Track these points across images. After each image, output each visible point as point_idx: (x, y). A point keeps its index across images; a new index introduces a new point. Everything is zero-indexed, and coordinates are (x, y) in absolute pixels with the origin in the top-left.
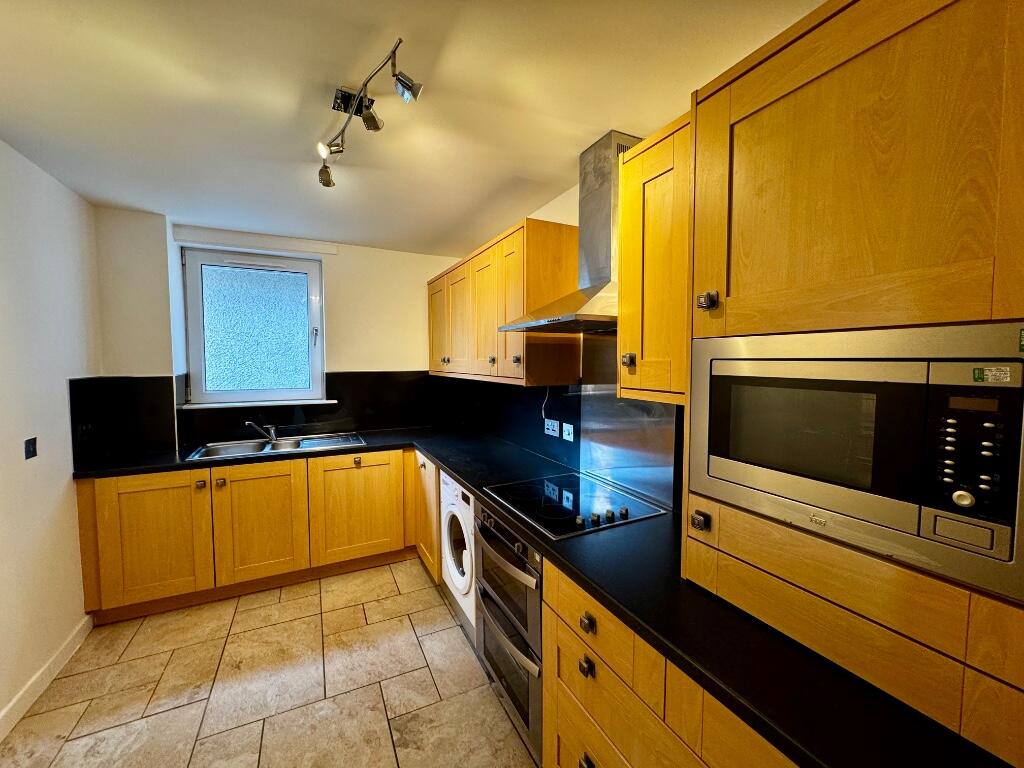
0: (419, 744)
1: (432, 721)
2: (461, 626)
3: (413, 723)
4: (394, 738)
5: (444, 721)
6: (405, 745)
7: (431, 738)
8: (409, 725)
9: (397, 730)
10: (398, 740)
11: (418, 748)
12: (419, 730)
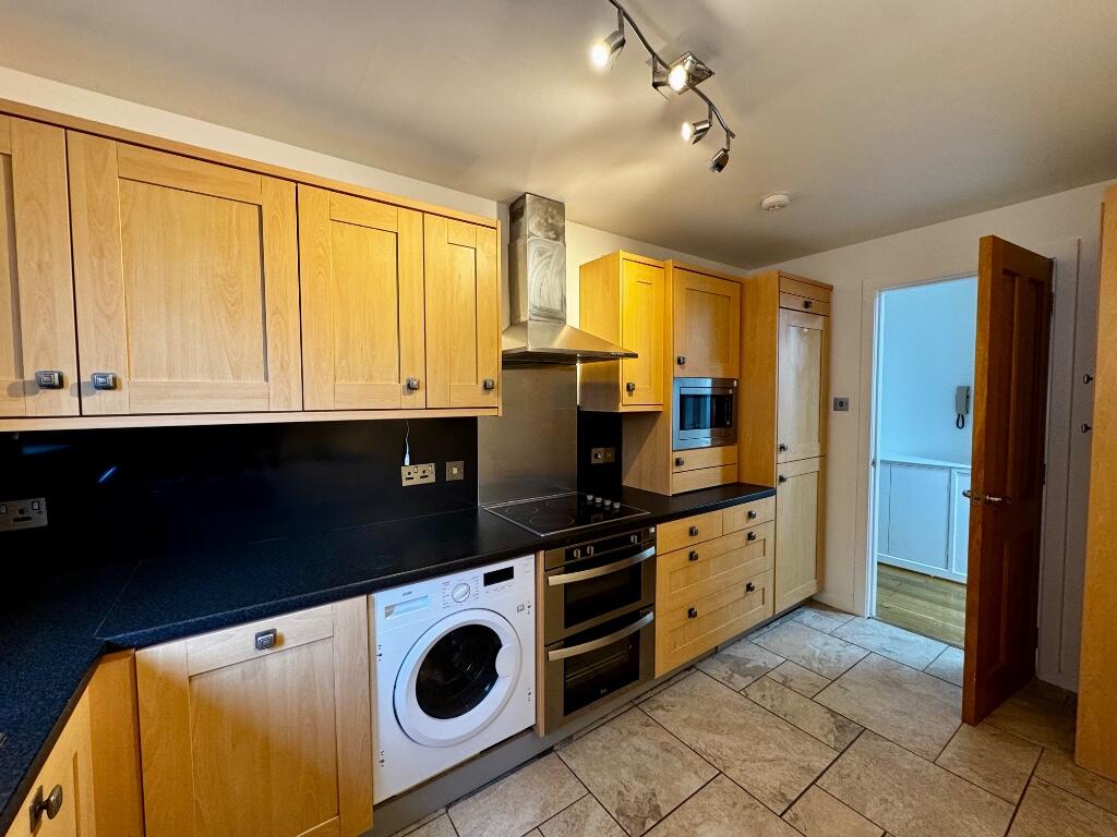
0: (649, 796)
1: (620, 793)
2: (448, 807)
3: (629, 812)
4: (654, 823)
5: (616, 782)
6: (656, 809)
7: (638, 788)
8: (632, 815)
9: (644, 824)
10: (653, 818)
11: (654, 795)
12: (635, 802)
